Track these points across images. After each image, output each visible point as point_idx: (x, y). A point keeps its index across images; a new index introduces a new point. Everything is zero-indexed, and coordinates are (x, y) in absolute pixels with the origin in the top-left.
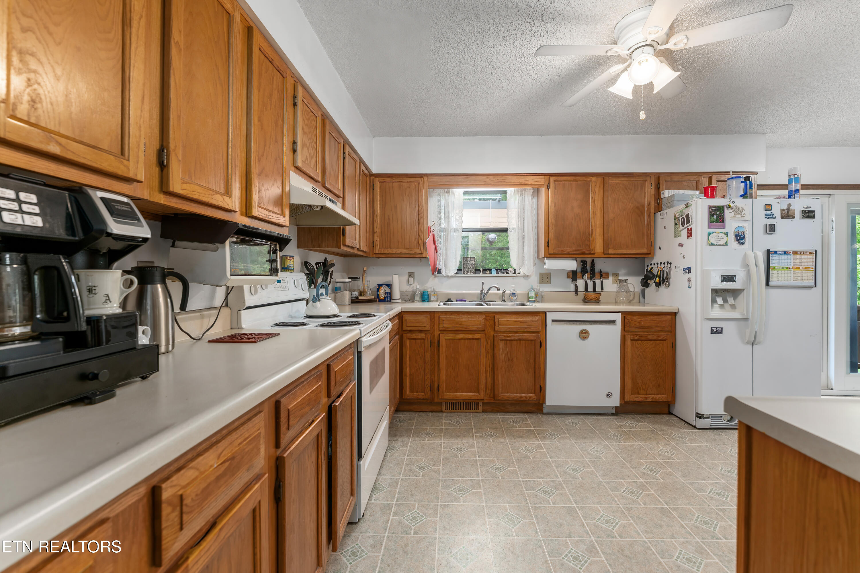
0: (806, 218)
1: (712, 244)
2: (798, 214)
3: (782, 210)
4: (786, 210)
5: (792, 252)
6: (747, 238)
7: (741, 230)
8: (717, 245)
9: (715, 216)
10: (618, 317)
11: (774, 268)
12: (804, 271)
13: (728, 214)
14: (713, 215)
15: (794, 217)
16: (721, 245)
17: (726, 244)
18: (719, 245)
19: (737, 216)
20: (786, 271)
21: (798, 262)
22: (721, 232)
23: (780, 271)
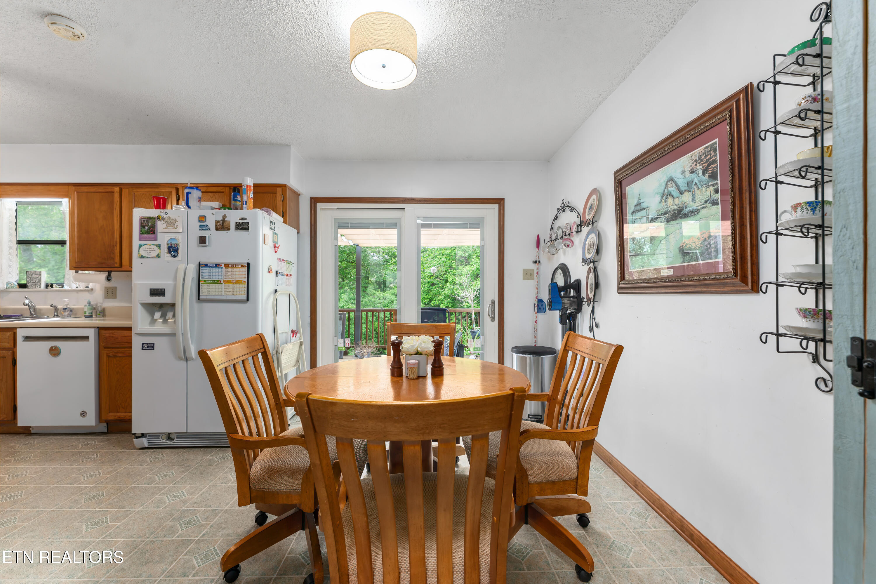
0: (240, 230)
1: (142, 257)
2: (233, 226)
3: (217, 222)
4: (221, 222)
5: (223, 265)
6: (180, 251)
7: (174, 242)
8: (147, 258)
9: (147, 228)
10: (91, 333)
11: (205, 281)
12: (235, 285)
13: (160, 226)
14: (144, 227)
15: (229, 229)
16: (152, 258)
17: (158, 256)
18: (149, 258)
19: (169, 228)
20: (217, 285)
21: (229, 275)
22: (153, 245)
23: (211, 285)
